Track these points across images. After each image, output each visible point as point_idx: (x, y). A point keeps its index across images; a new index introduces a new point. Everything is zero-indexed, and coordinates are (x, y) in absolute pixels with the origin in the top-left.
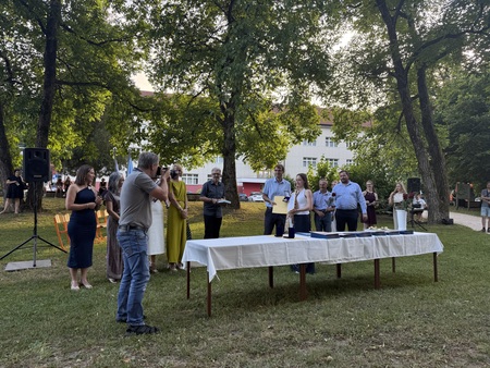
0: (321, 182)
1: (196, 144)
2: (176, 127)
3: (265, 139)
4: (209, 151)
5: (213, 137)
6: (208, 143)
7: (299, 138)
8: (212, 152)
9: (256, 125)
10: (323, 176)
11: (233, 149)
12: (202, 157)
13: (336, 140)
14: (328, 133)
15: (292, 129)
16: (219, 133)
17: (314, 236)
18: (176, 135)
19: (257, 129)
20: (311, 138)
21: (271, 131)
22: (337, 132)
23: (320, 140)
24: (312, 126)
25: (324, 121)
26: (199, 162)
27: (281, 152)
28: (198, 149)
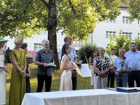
0: (120, 51)
1: (27, 20)
2: (12, 7)
3: (78, 17)
4: (37, 26)
5: (39, 16)
6: (36, 19)
7: (104, 17)
8: (39, 26)
9: (72, 7)
10: (121, 46)
11: (55, 24)
12: (31, 31)
13: (131, 19)
14: (125, 13)
15: (98, 10)
16: (45, 12)
17: (118, 90)
18: (11, 13)
19: (73, 10)
20: (112, 17)
21: (83, 11)
22: (132, 13)
23: (119, 18)
24: (114, 8)
25: (123, 5)
26: (29, 34)
27: (90, 27)
28: (28, 24)
